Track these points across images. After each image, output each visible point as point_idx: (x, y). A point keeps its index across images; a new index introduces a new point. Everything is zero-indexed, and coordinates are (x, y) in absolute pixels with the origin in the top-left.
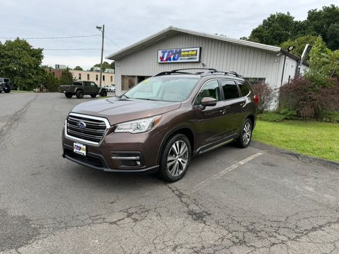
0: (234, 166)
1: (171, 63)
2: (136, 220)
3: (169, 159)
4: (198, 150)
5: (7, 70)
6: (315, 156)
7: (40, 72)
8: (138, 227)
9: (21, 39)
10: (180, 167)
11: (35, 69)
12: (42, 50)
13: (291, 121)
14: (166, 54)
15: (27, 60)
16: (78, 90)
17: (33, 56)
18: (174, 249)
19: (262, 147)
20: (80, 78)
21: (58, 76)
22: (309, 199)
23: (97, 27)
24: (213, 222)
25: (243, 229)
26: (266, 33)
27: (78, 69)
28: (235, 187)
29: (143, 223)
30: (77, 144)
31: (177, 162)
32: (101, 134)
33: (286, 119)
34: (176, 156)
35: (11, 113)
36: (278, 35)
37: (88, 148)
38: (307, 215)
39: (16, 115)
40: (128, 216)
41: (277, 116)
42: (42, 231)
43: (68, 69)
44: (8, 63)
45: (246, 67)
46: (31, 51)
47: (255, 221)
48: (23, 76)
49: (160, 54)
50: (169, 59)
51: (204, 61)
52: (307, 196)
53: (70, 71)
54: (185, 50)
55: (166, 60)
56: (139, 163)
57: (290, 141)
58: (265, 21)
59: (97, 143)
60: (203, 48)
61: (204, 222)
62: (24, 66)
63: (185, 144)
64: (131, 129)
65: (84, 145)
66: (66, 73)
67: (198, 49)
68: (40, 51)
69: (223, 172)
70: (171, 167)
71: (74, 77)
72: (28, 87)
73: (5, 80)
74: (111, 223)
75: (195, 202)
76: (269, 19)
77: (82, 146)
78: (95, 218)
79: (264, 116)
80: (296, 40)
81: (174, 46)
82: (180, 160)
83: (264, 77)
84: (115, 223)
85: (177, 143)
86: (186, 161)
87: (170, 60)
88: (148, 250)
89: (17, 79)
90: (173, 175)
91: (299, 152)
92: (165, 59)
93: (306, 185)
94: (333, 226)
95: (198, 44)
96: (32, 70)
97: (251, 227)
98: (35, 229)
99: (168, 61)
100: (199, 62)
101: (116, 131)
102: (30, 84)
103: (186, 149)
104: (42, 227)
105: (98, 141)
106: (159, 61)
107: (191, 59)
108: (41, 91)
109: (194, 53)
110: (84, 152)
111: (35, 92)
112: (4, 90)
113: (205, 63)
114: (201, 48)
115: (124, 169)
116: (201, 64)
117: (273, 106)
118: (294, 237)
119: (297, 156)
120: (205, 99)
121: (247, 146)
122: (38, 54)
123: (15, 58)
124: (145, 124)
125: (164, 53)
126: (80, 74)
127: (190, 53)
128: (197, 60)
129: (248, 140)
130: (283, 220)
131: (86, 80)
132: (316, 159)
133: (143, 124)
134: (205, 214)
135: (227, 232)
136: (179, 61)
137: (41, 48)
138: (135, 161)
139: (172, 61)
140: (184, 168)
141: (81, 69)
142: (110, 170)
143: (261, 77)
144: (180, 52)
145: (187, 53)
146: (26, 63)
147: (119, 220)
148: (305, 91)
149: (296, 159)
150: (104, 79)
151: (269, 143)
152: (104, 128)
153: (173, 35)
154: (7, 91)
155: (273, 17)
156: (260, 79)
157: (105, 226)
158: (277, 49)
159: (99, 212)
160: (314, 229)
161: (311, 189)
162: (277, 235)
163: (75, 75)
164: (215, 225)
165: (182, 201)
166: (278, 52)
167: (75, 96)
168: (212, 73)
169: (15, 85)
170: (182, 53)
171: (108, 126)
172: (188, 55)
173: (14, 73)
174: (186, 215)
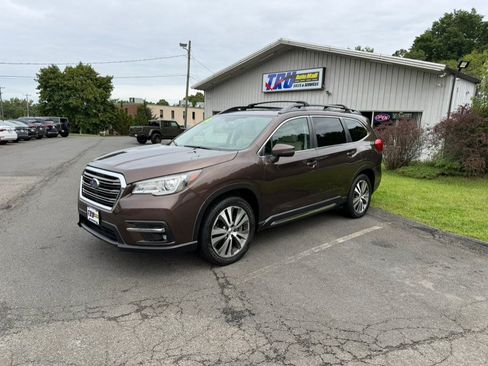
0: (326, 245)
1: (282, 92)
2: (145, 317)
3: (215, 232)
4: (267, 221)
5: (67, 106)
6: (460, 234)
7: (109, 109)
8: (144, 326)
9: (85, 64)
10: (235, 243)
11: (102, 104)
12: (112, 78)
13: (449, 178)
14: (274, 80)
15: (92, 93)
16: (154, 132)
17: (99, 87)
18: (176, 362)
19: (385, 217)
20: (161, 116)
21: (132, 113)
22: (417, 301)
23: (181, 45)
24: (254, 325)
25: (291, 339)
26: (436, 42)
27: (163, 103)
28: (310, 276)
29: (153, 322)
30: (91, 209)
31: (230, 238)
32: (114, 196)
33: (443, 174)
34: (227, 228)
35: (54, 164)
36: (456, 44)
37: (101, 214)
38: (402, 324)
39: (61, 166)
40: (137, 311)
41: (429, 170)
42: (17, 324)
43: (146, 103)
44: (69, 97)
45: (393, 95)
46: (96, 80)
47: (315, 327)
48: (87, 115)
49: (266, 79)
50: (278, 85)
51: (329, 87)
52: (417, 294)
53: (148, 106)
54: (301, 72)
55: (275, 88)
56: (165, 237)
57: (432, 208)
58: (435, 24)
59: (110, 208)
60: (328, 68)
61: (239, 326)
62: (88, 101)
63: (243, 212)
64: (155, 189)
65: (97, 210)
66: (143, 109)
67: (321, 71)
68: (109, 79)
69: (306, 253)
70: (219, 245)
71: (153, 114)
72: (94, 130)
73: (62, 120)
74: (110, 319)
75: (242, 296)
76: (442, 21)
77: (94, 211)
78: (91, 311)
79: (408, 169)
80: (485, 51)
81: (286, 67)
82: (235, 234)
83: (419, 110)
84: (115, 319)
85: (229, 210)
86: (246, 236)
87: (280, 88)
88: (140, 360)
89: (79, 118)
90: (222, 255)
91: (436, 227)
92: (272, 86)
93: (425, 278)
94: (435, 344)
95: (320, 62)
96: (98, 106)
97: (304, 337)
98: (10, 320)
99: (277, 90)
100: (322, 89)
101: (135, 192)
102: (95, 124)
103: (246, 218)
104: (20, 318)
105: (111, 205)
106: (265, 89)
107: (311, 85)
108: (111, 134)
109: (315, 76)
110: (96, 220)
111: (102, 135)
112: (60, 132)
113: (330, 91)
114: (324, 69)
115: (144, 245)
116: (324, 93)
117: (426, 154)
118: (364, 355)
119: (432, 232)
120: (278, 147)
121: (360, 216)
122: (105, 85)
123: (76, 90)
124: (175, 183)
125: (271, 77)
126: (162, 111)
127: (309, 76)
128: (319, 86)
129: (365, 206)
130: (360, 329)
131: (170, 119)
132: (459, 239)
133: (172, 182)
134: (247, 313)
135: (266, 341)
136: (292, 88)
137: (110, 75)
138: (161, 234)
139: (283, 89)
140: (242, 245)
141: (166, 104)
142: (126, 246)
143: (415, 109)
144: (295, 75)
145: (304, 77)
146: (90, 97)
147: (123, 316)
148: (473, 131)
149: (430, 237)
150: (194, 117)
151: (396, 212)
152: (118, 187)
153: (283, 51)
154: (65, 135)
155: (448, 17)
156: (413, 113)
157: (100, 323)
158: (440, 66)
159: (102, 304)
160: (402, 346)
161: (429, 285)
162: (339, 351)
163: (155, 112)
164: (253, 331)
165: (222, 293)
166: (442, 72)
167: (150, 141)
168: (299, 107)
169: (77, 126)
170: (298, 77)
171: (124, 185)
172: (305, 80)
173: (75, 110)
174: (219, 313)
